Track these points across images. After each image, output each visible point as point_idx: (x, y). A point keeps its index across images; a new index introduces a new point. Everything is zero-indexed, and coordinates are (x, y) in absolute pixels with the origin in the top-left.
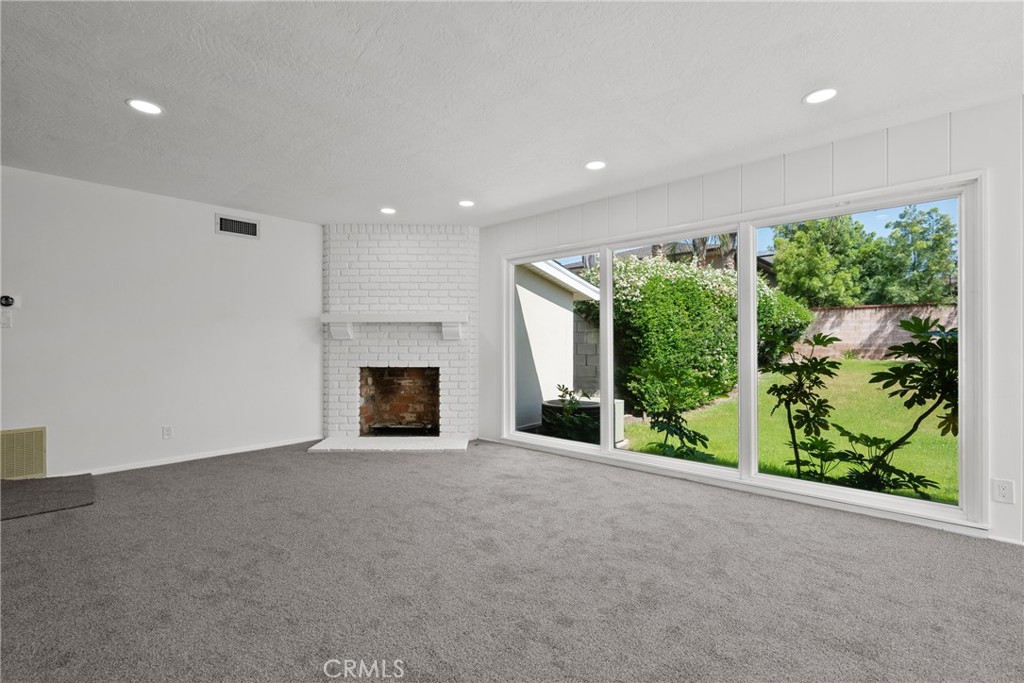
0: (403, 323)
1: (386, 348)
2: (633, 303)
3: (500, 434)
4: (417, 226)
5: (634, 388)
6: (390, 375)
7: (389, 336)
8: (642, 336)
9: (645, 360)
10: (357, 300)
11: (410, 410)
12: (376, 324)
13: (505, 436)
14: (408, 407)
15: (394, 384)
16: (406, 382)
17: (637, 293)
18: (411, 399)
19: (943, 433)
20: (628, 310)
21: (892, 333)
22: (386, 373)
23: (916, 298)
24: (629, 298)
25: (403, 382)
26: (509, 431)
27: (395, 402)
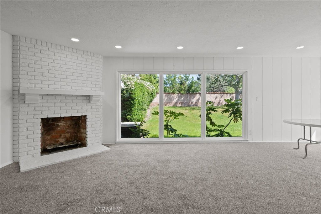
0: (69, 95)
1: (59, 107)
2: (133, 90)
3: (116, 140)
4: (76, 49)
5: (129, 118)
6: (52, 121)
7: (61, 102)
8: (133, 101)
9: (133, 108)
10: (40, 82)
11: (62, 137)
12: (52, 95)
13: (118, 141)
14: (61, 135)
15: (55, 125)
16: (61, 124)
17: (133, 87)
18: (63, 132)
19: (234, 122)
20: (131, 92)
21: (167, 99)
22: (51, 120)
23: (172, 91)
24: (131, 88)
25: (60, 124)
26: (119, 139)
27: (54, 134)
